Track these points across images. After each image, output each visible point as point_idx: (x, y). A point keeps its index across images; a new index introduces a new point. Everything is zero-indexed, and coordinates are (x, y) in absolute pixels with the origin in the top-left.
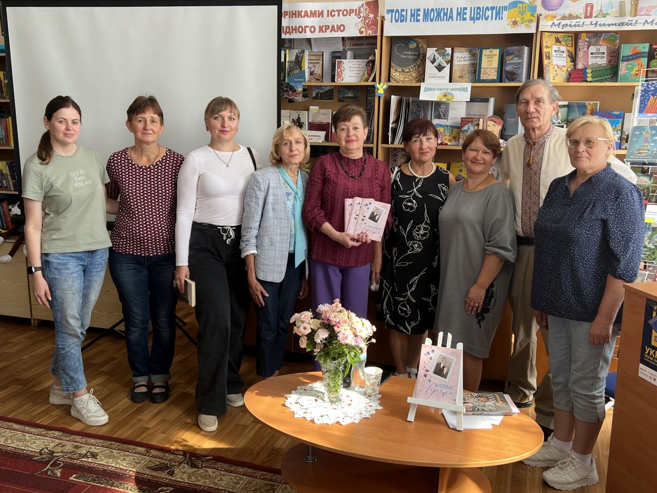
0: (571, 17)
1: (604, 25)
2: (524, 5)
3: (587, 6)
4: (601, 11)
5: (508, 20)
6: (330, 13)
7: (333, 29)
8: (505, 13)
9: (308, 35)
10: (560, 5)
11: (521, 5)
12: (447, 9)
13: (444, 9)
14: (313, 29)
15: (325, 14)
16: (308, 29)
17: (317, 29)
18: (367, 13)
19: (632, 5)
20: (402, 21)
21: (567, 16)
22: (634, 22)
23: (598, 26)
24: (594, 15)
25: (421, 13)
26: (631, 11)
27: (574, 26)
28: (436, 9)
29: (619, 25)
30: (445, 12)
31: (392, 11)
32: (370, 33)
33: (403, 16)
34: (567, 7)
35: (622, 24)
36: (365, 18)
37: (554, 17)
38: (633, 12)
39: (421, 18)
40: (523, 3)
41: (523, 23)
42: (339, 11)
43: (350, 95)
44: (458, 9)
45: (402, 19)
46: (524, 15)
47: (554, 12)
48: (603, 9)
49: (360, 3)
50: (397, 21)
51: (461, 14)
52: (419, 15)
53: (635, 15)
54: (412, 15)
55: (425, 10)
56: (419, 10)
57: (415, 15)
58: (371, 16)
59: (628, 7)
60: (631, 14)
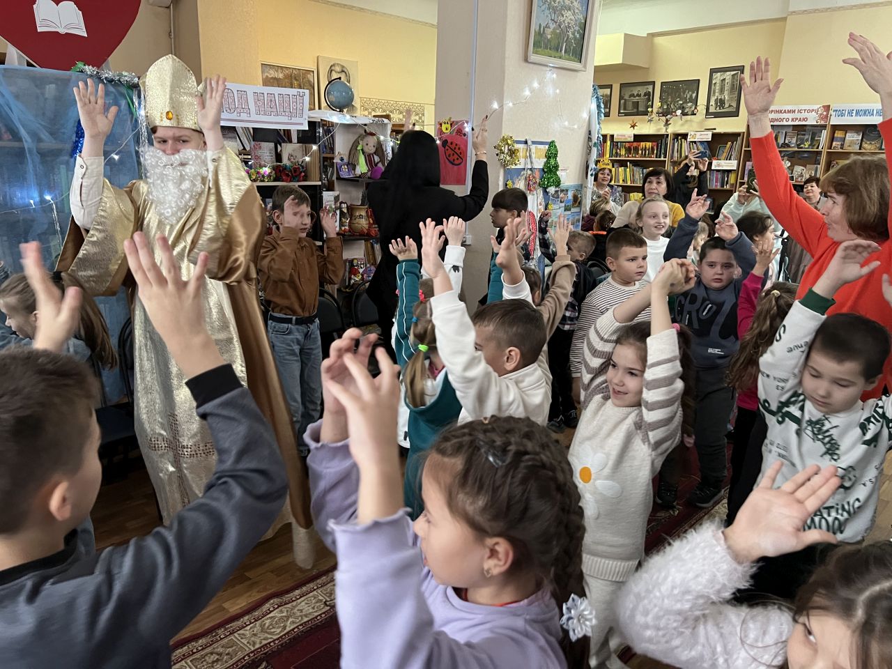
6: (800, 111)
7: (800, 120)
9: (785, 123)
13: (869, 109)
14: (787, 120)
15: (796, 111)
16: (784, 120)
17: (790, 120)
18: (822, 111)
20: (842, 116)
25: (854, 112)
28: (864, 110)
30: (869, 111)
31: (836, 111)
32: (823, 123)
33: (843, 113)
36: (821, 114)
39: (854, 114)
42: (805, 110)
43: (806, 155)
45: (843, 115)
49: (819, 106)
50: (839, 116)
54: (849, 113)
55: (857, 110)
56: (853, 110)
57: (850, 113)
58: (825, 113)
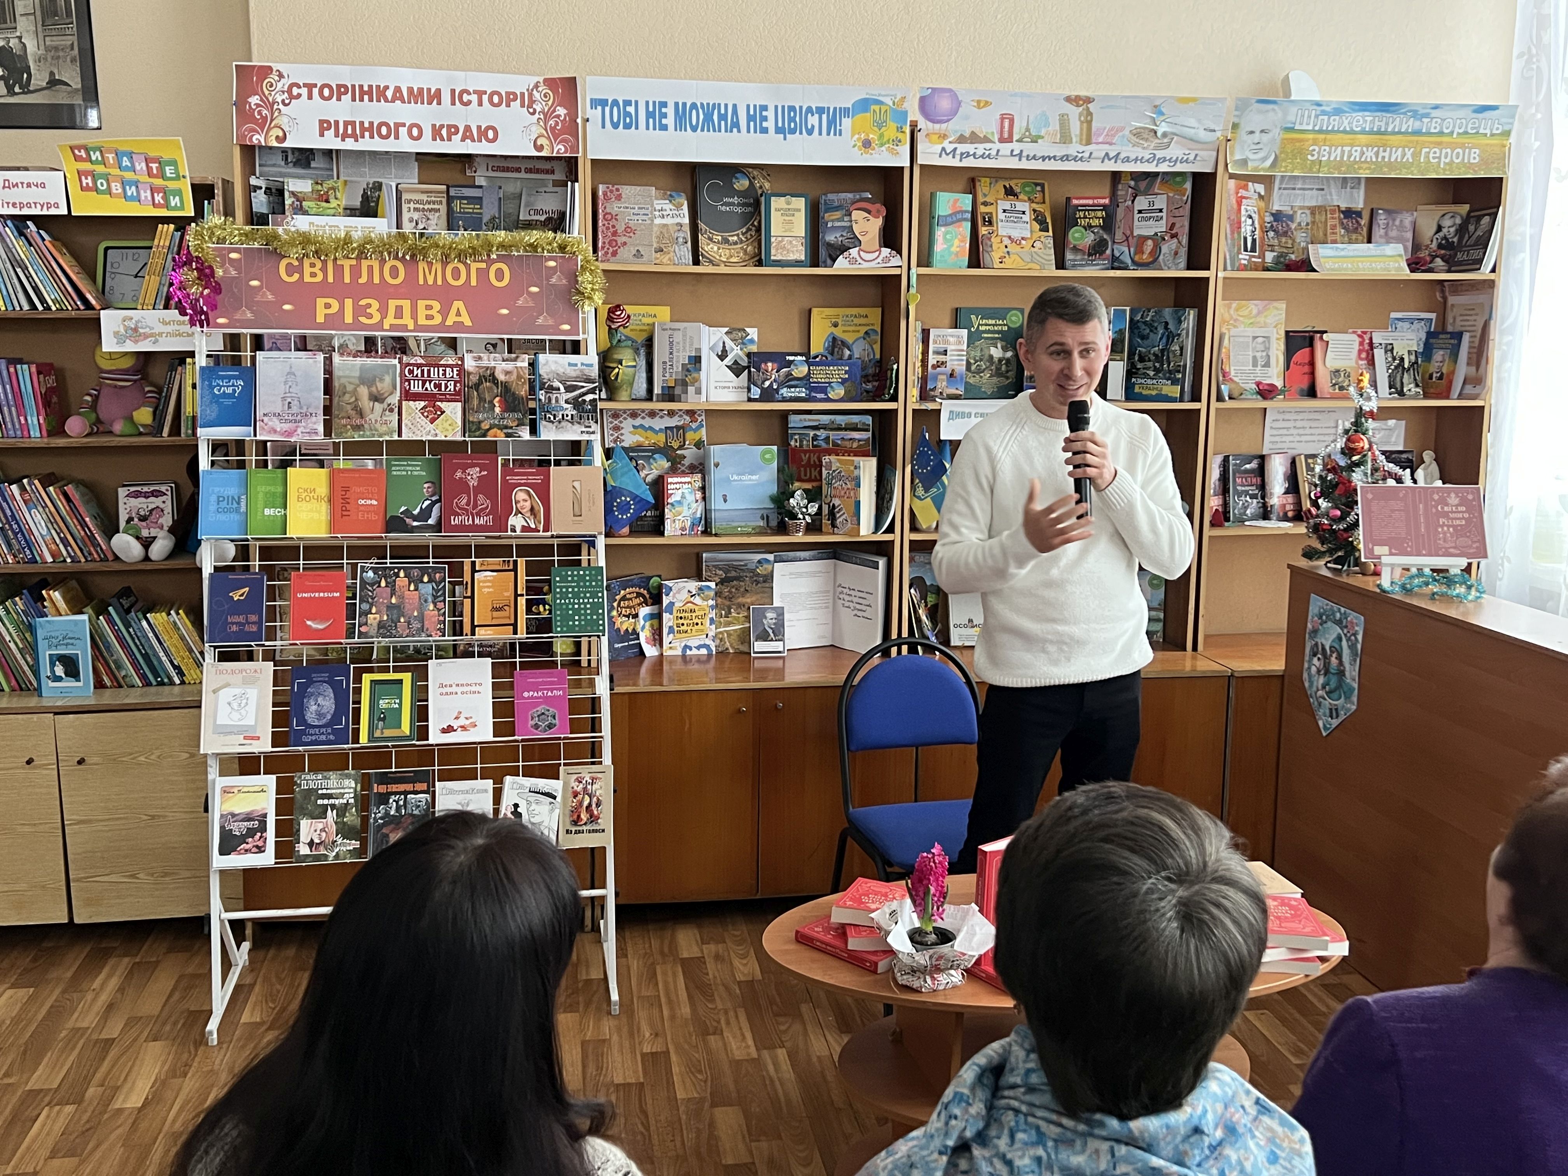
0: (974, 138)
1: (1034, 157)
2: (883, 108)
3: (1002, 118)
4: (1028, 130)
5: (852, 137)
6: (458, 97)
7: (467, 135)
8: (847, 123)
9: (405, 145)
10: (954, 112)
11: (876, 108)
12: (726, 105)
13: (719, 105)
14: (416, 131)
15: (446, 97)
16: (403, 131)
17: (428, 133)
18: (550, 103)
19: (1082, 122)
20: (627, 126)
21: (967, 135)
22: (1086, 155)
23: (1024, 159)
24: (1016, 137)
25: (670, 111)
26: (1081, 134)
27: (982, 156)
28: (702, 104)
29: (1061, 159)
30: (723, 111)
31: (603, 103)
32: (560, 150)
33: (628, 114)
34: (967, 118)
35: (1066, 158)
36: (547, 115)
37: (944, 137)
38: (1084, 137)
39: (670, 121)
40: (880, 103)
41: (882, 145)
42: (480, 94)
44: (748, 106)
45: (628, 123)
46: (884, 129)
47: (944, 126)
48: (1031, 127)
49: (532, 80)
50: (615, 126)
51: (757, 117)
52: (665, 116)
53: (1089, 143)
54: (650, 115)
55: (677, 104)
56: (664, 104)
58: (561, 111)
59: (1075, 128)
60: (1081, 140)
